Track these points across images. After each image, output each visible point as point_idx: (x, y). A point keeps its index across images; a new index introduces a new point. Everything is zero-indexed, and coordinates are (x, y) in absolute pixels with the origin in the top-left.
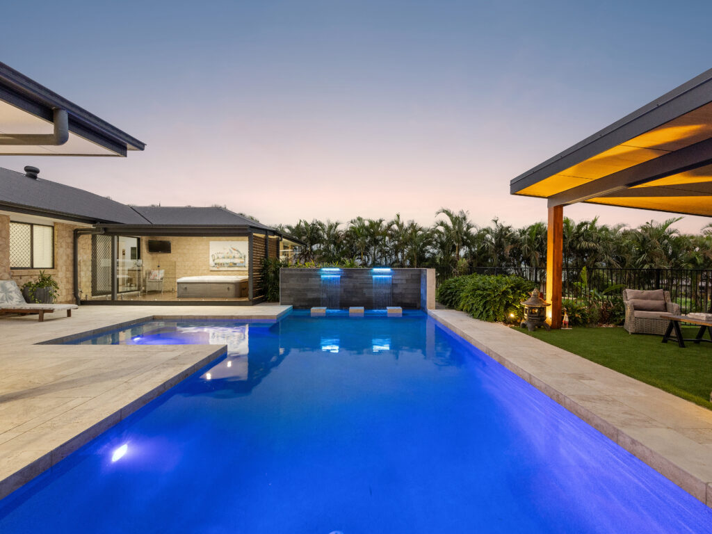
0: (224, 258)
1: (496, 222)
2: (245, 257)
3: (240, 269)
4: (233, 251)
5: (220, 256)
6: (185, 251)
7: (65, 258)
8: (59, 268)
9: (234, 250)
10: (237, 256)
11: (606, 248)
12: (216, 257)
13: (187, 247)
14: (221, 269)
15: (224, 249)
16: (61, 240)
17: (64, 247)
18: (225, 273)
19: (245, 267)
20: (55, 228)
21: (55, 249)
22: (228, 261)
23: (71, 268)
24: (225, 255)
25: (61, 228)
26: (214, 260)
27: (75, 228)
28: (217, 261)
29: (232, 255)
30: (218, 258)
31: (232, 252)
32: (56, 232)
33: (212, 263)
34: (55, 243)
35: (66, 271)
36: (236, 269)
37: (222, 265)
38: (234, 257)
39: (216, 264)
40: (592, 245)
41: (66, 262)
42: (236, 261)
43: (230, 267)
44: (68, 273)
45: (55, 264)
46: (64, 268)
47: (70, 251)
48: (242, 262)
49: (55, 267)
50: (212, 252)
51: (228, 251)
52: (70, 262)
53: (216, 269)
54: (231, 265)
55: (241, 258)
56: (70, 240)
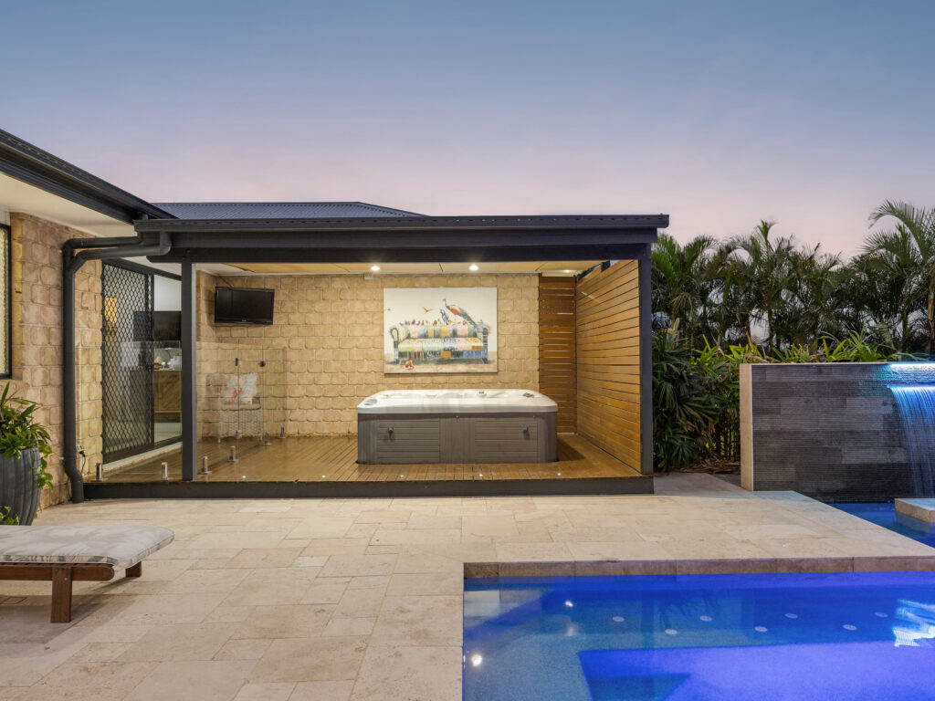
0: (425, 336)
2: (485, 332)
3: (472, 368)
4: (451, 316)
5: (415, 330)
7: (40, 339)
8: (27, 374)
9: (454, 311)
10: (463, 329)
12: (402, 336)
13: (318, 307)
14: (417, 369)
15: (428, 311)
16: (32, 278)
17: (39, 300)
18: (429, 380)
19: (485, 361)
20: (17, 233)
21: (16, 305)
22: (437, 345)
23: (56, 377)
24: (431, 329)
25: (32, 235)
26: (396, 344)
27: (67, 237)
28: (404, 346)
29: (448, 329)
30: (409, 337)
31: (446, 319)
32: (18, 247)
33: (390, 351)
34: (16, 286)
35: (46, 385)
36: (461, 368)
37: (418, 357)
38: (455, 334)
39: (402, 355)
41: (43, 351)
42: (462, 345)
43: (442, 362)
44: (48, 390)
45: (16, 359)
46: (39, 376)
47: (52, 316)
48: (476, 350)
49: (15, 371)
50: (390, 320)
51: (438, 316)
52: (53, 353)
53: (404, 370)
54: (448, 356)
55: (475, 335)
56: (52, 277)
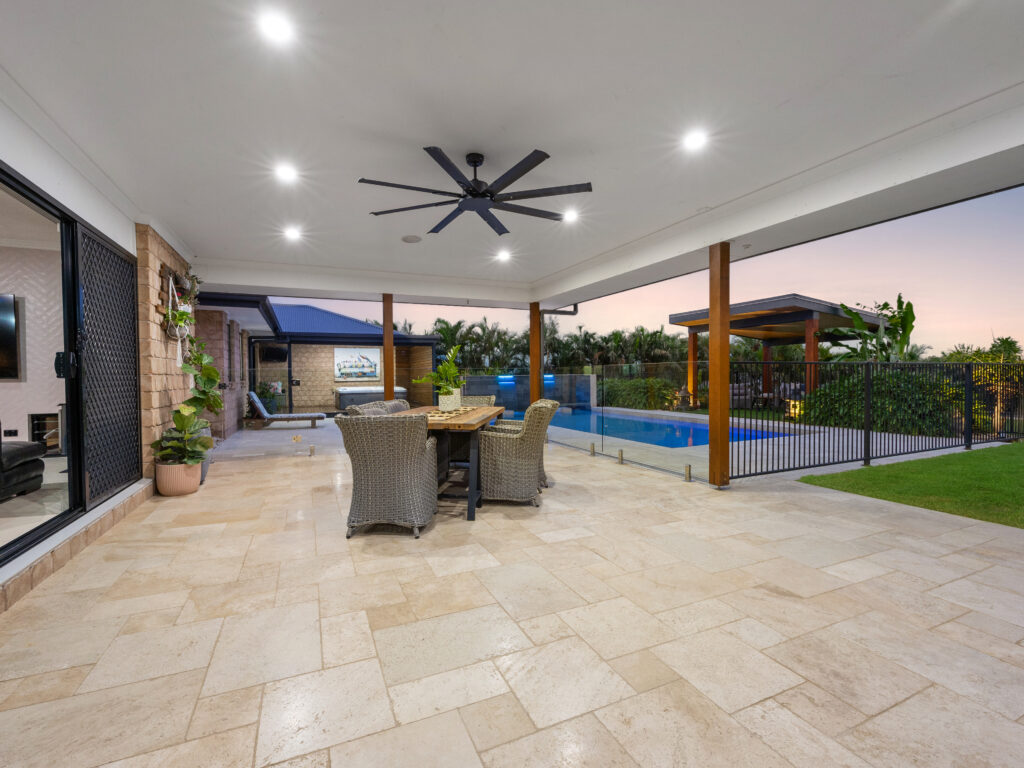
0: (351, 367)
1: (580, 328)
2: (376, 366)
3: (371, 379)
5: (347, 365)
6: (304, 359)
9: (363, 358)
10: (366, 364)
11: (674, 355)
12: (342, 367)
14: (349, 379)
15: (352, 357)
18: (353, 383)
19: (376, 377)
22: (356, 370)
24: (354, 364)
26: (340, 370)
28: (343, 371)
29: (360, 364)
30: (345, 367)
31: (360, 361)
33: (337, 373)
36: (366, 379)
37: (349, 375)
38: (363, 366)
39: (342, 374)
40: (664, 352)
42: (366, 370)
43: (358, 377)
48: (372, 372)
50: (337, 360)
51: (357, 359)
53: (341, 380)
54: (361, 374)
55: (371, 366)
